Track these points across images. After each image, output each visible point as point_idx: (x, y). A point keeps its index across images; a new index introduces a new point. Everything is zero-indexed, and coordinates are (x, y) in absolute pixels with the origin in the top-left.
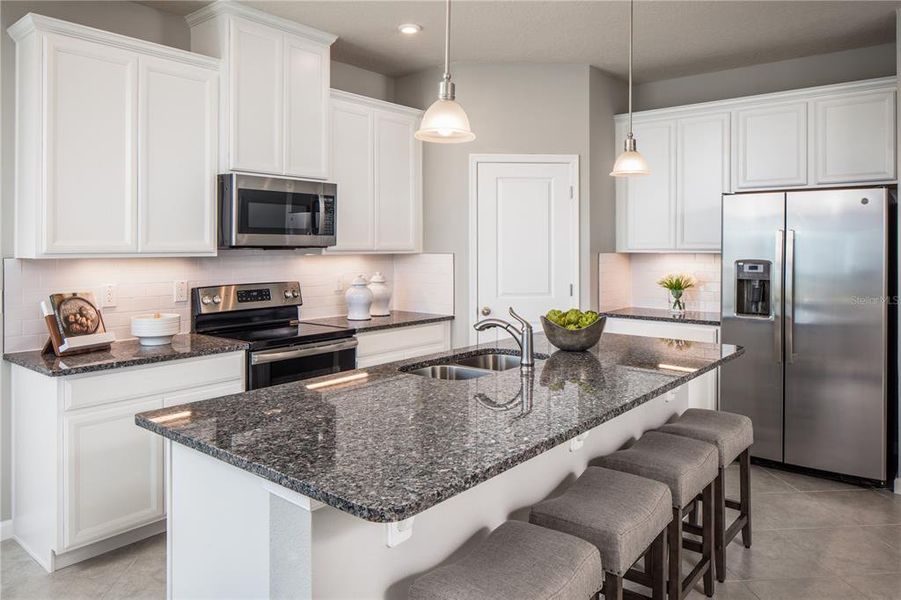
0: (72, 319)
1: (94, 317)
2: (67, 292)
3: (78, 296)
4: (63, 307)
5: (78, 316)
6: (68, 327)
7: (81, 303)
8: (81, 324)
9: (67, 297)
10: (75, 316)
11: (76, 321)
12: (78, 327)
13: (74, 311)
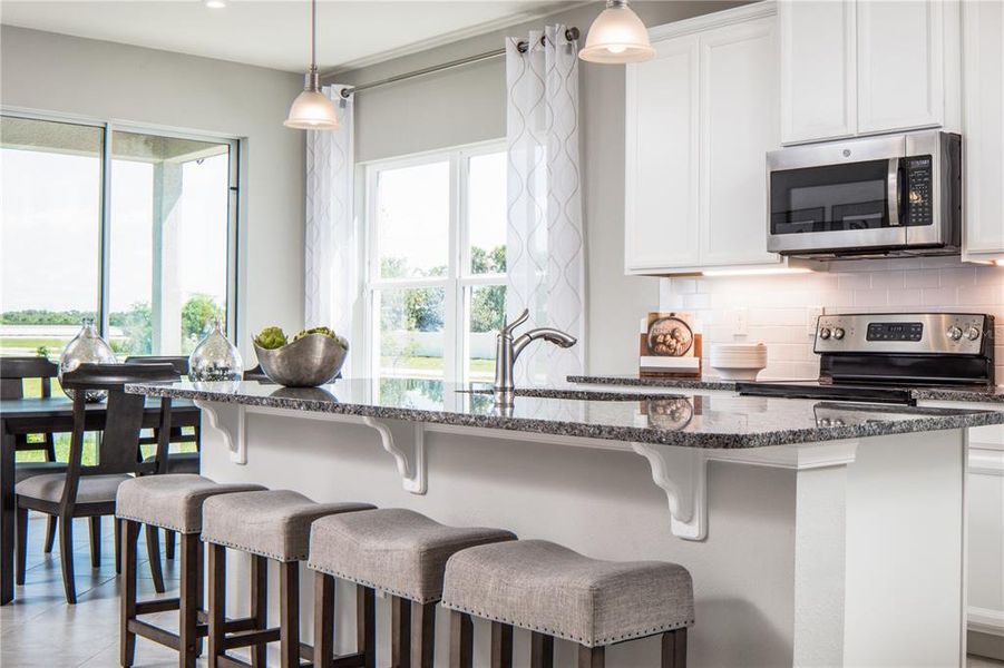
0: (660, 339)
1: (686, 340)
2: (664, 312)
3: (676, 316)
4: (655, 326)
5: (669, 337)
6: (653, 347)
7: (675, 324)
8: (669, 346)
9: (663, 316)
10: (665, 336)
11: (664, 343)
12: (664, 348)
13: (665, 332)
